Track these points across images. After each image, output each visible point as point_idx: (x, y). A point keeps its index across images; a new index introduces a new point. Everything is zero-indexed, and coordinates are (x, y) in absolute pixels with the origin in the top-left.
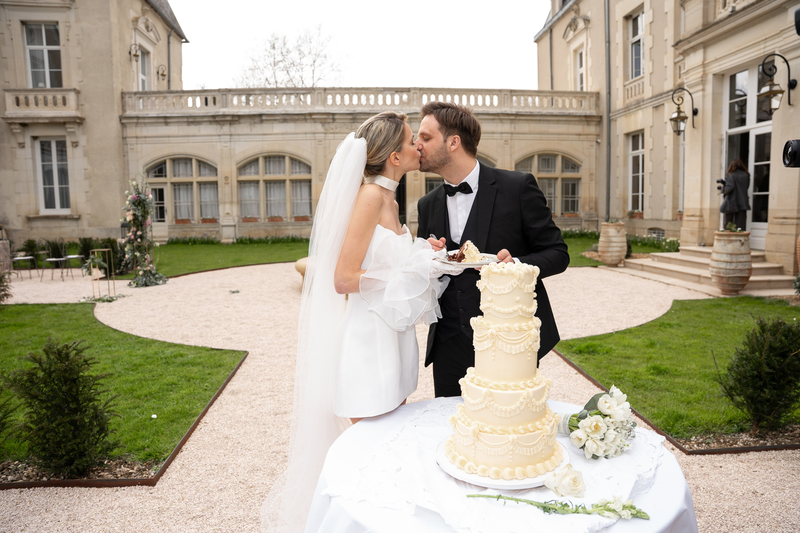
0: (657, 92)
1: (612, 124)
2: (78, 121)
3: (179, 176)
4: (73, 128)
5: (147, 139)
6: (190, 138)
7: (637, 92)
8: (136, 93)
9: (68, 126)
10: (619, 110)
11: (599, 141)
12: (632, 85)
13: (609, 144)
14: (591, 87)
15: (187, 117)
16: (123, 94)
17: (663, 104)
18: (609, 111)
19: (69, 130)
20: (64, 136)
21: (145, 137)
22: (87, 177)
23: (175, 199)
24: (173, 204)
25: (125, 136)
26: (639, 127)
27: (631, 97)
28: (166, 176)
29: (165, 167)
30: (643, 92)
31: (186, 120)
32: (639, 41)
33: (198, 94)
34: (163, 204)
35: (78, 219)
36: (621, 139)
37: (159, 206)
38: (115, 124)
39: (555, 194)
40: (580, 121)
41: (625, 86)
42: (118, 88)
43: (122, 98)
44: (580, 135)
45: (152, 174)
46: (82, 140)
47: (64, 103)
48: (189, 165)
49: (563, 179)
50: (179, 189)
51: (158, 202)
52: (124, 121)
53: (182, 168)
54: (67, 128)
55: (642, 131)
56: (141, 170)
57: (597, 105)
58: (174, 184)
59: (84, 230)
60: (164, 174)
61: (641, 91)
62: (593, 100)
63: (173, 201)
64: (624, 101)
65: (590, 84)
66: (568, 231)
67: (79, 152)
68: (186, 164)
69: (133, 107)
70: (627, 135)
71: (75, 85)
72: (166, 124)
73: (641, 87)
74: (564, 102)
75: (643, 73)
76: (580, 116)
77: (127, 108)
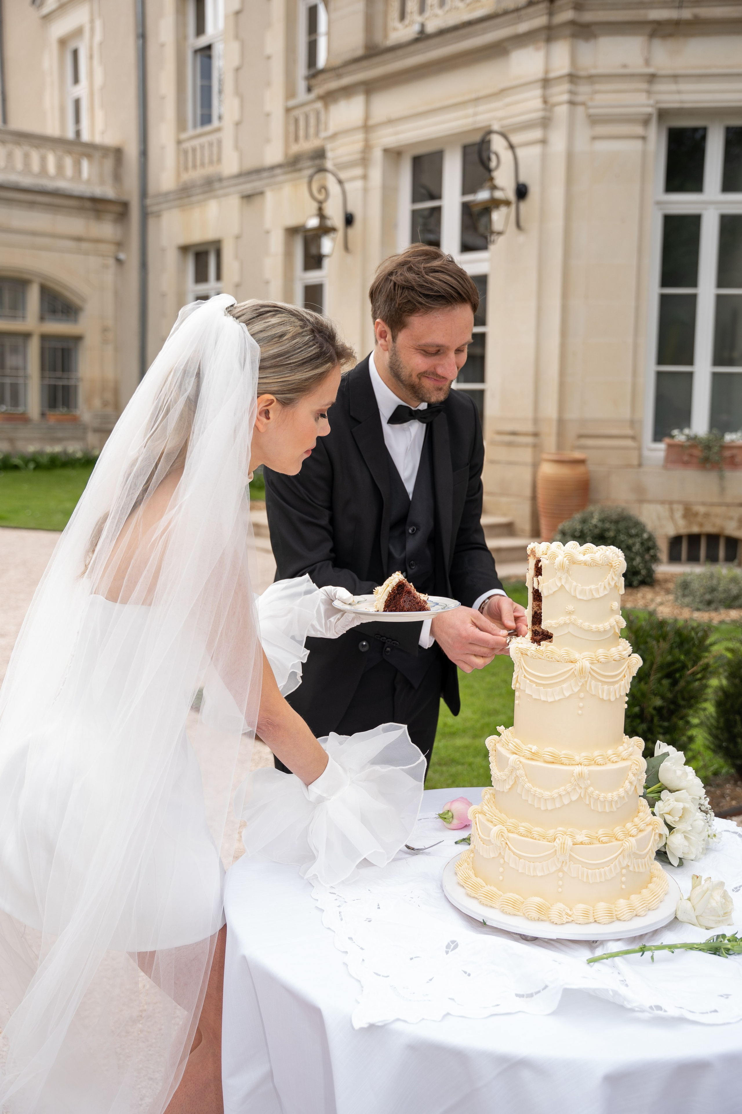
0: (251, 164)
1: (151, 222)
7: (207, 160)
10: (167, 194)
11: (122, 256)
12: (196, 142)
13: (144, 265)
14: (103, 133)
17: (262, 193)
18: (144, 193)
26: (210, 235)
27: (194, 166)
30: (219, 160)
32: (209, 48)
36: (172, 257)
39: (25, 368)
40: (81, 209)
41: (179, 142)
44: (79, 239)
49: (44, 338)
55: (217, 246)
57: (117, 177)
61: (215, 157)
62: (109, 164)
64: (178, 175)
65: (99, 125)
66: (58, 454)
70: (184, 249)
73: (215, 149)
74: (43, 160)
75: (220, 118)
76: (80, 198)
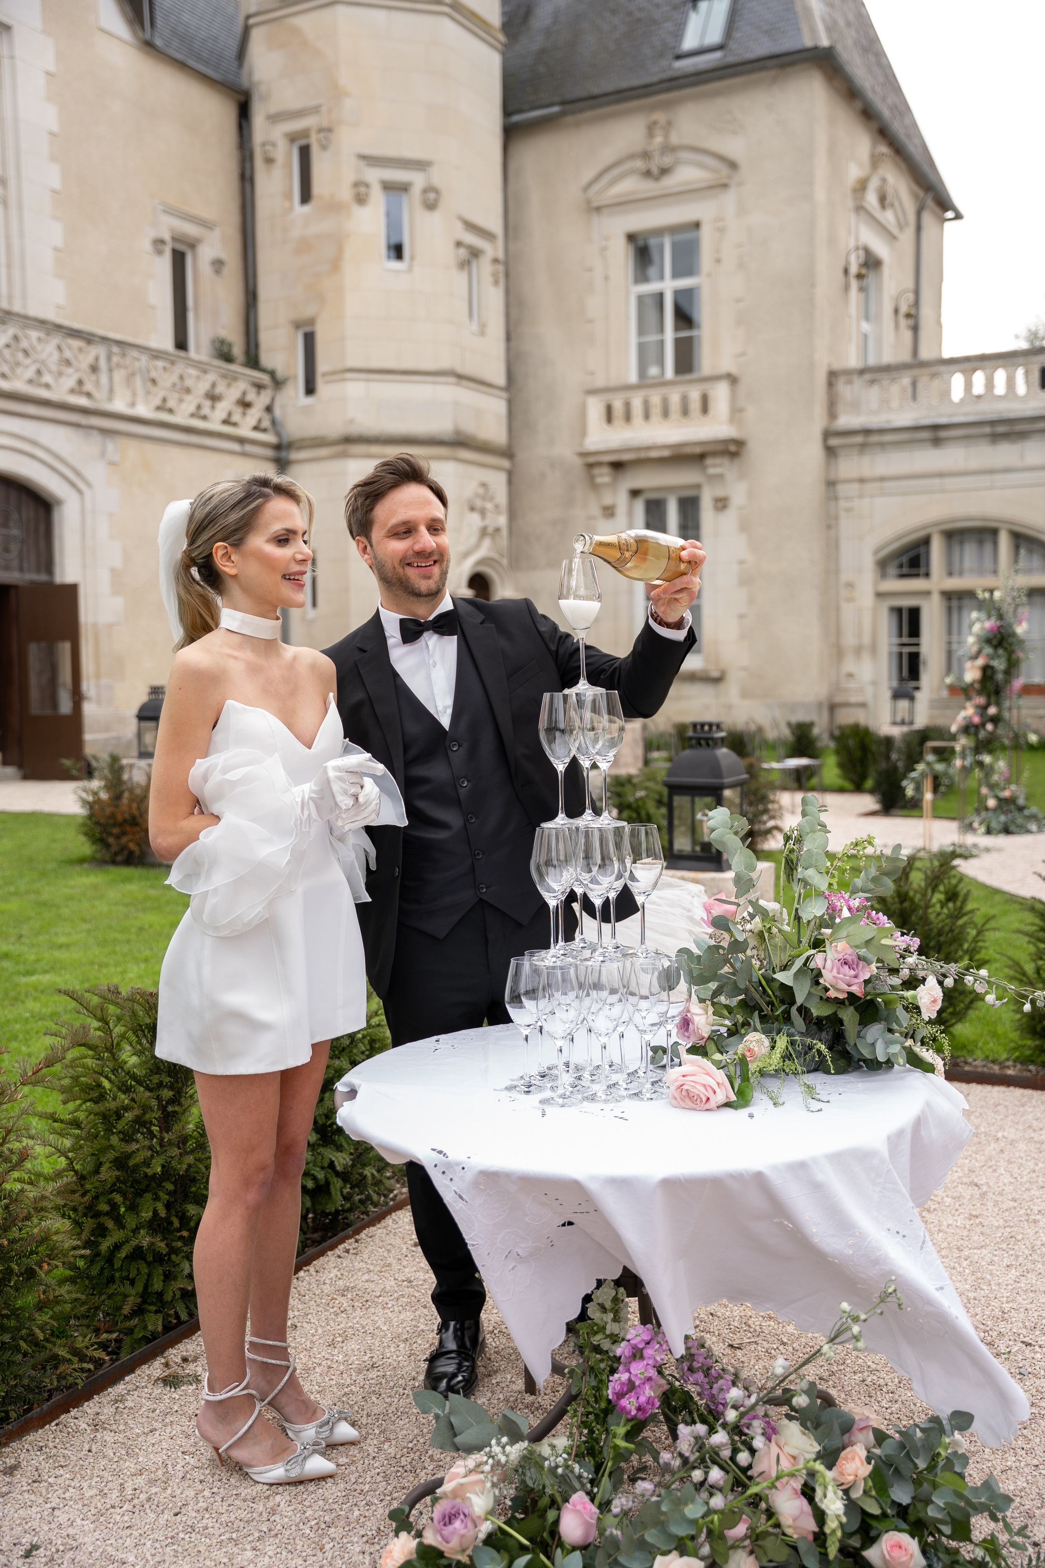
2: (733, 448)
3: (961, 573)
4: (720, 466)
5: (887, 484)
6: (997, 477)
8: (862, 372)
9: (709, 461)
15: (992, 423)
16: (833, 376)
19: (712, 471)
20: (698, 487)
21: (882, 479)
22: (745, 580)
23: (950, 632)
24: (944, 647)
25: (832, 477)
28: (927, 575)
29: (928, 553)
31: (987, 430)
33: (1021, 360)
34: (918, 645)
35: (717, 680)
37: (906, 650)
38: (814, 450)
42: (823, 361)
43: (830, 384)
45: (892, 570)
46: (738, 493)
47: (705, 408)
48: (988, 547)
50: (960, 608)
51: (905, 640)
52: (833, 442)
53: (969, 552)
54: (704, 468)
56: (868, 562)
58: (949, 596)
59: (729, 707)
60: (922, 570)
63: (944, 638)
67: (729, 520)
68: (981, 542)
69: (856, 406)
71: (727, 365)
72: (937, 442)
77: (840, 408)
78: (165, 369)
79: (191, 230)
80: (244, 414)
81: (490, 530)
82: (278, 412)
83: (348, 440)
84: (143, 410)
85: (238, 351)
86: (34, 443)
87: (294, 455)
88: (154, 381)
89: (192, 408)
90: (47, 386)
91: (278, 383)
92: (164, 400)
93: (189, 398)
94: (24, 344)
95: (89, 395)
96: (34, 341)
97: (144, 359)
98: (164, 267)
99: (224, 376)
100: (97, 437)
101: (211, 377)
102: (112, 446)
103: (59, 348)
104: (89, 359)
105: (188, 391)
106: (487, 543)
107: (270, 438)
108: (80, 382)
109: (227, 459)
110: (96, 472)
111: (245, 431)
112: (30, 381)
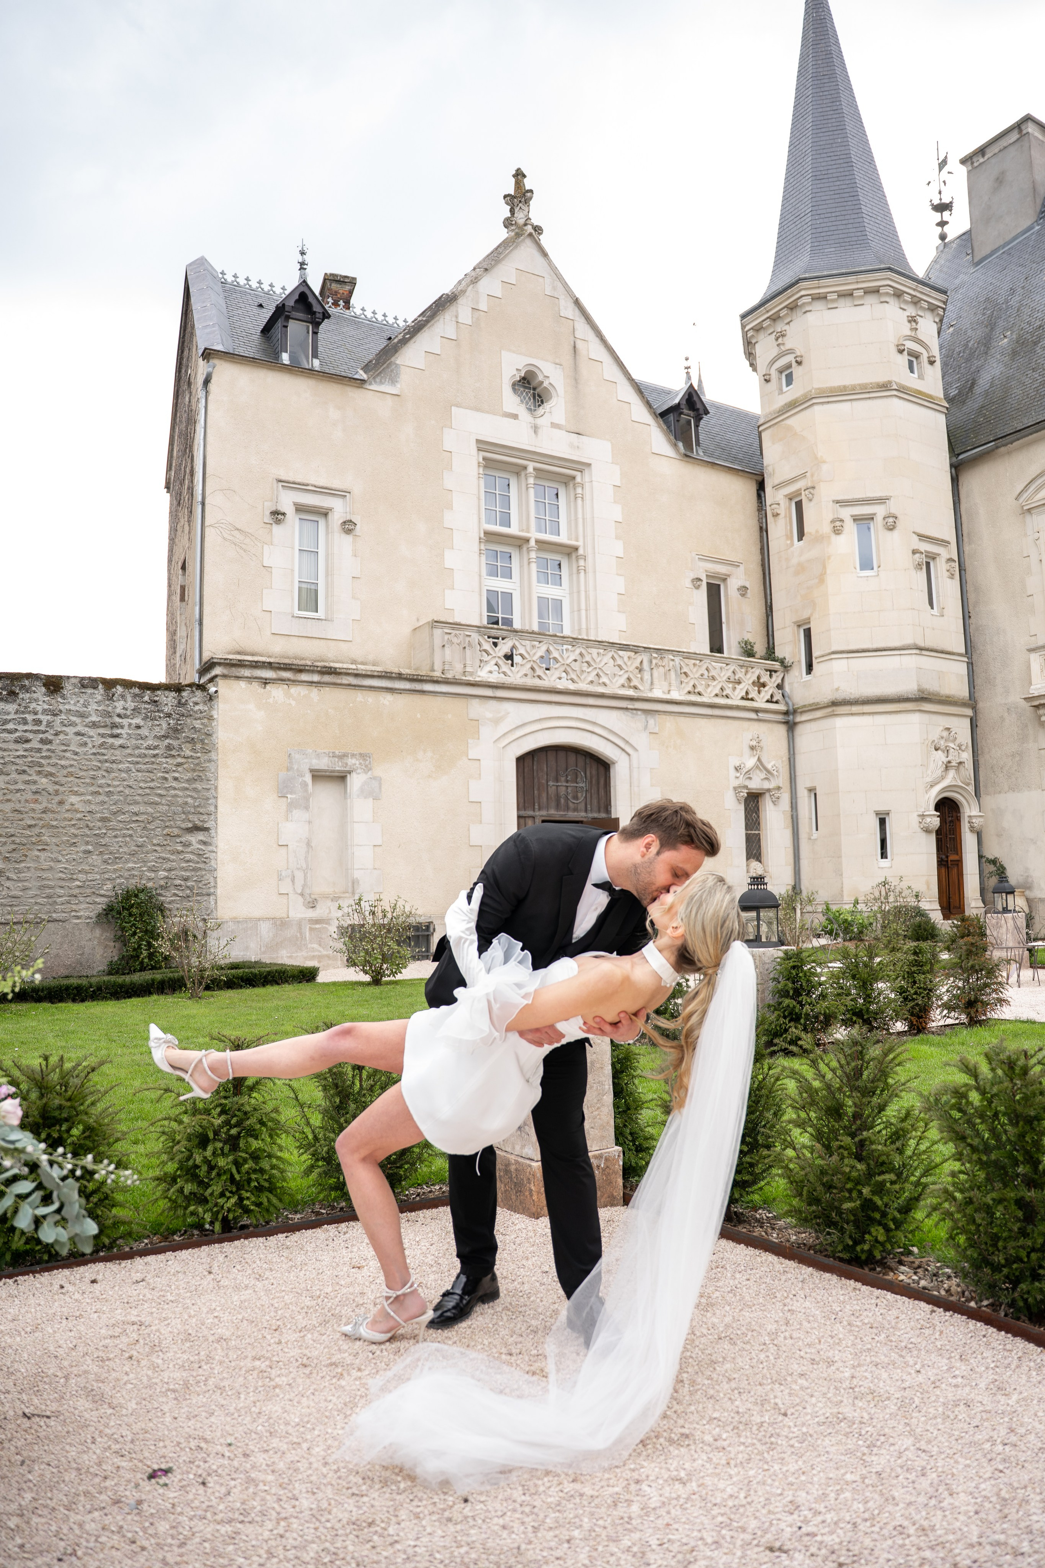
78: (694, 665)
79: (722, 569)
80: (759, 692)
81: (954, 764)
82: (787, 688)
83: (834, 704)
84: (675, 695)
85: (760, 648)
86: (594, 723)
87: (799, 719)
88: (685, 673)
89: (717, 690)
90: (605, 684)
91: (786, 667)
92: (694, 686)
93: (715, 683)
94: (588, 658)
95: (635, 688)
96: (595, 655)
97: (677, 659)
98: (701, 597)
99: (741, 666)
100: (641, 716)
101: (732, 668)
102: (651, 721)
103: (613, 658)
104: (637, 664)
105: (713, 678)
106: (952, 773)
107: (781, 707)
108: (629, 679)
109: (746, 724)
110: (640, 740)
111: (760, 704)
112: (592, 682)
